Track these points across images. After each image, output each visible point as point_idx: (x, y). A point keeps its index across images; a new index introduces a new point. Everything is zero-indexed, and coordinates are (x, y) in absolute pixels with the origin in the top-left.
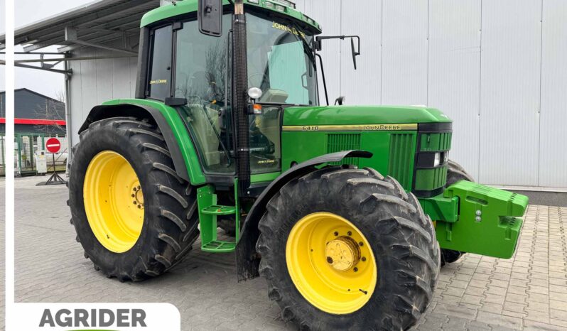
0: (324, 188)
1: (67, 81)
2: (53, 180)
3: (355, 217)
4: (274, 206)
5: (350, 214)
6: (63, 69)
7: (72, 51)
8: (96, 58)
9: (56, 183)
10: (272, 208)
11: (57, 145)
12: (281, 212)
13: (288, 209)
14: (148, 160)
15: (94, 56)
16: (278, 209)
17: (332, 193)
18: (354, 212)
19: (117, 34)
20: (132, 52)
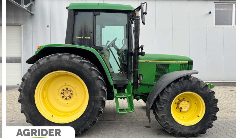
0: (190, 83)
3: (200, 92)
4: (168, 91)
5: (199, 91)
10: (167, 92)
12: (171, 93)
13: (174, 92)
14: (95, 75)
16: (170, 92)
17: (193, 85)
18: (200, 90)
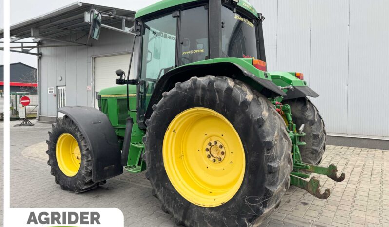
1: (38, 60)
2: (25, 123)
6: (36, 52)
7: (42, 41)
8: (56, 46)
9: (26, 125)
11: (28, 101)
15: (55, 45)
19: (66, 32)
20: (76, 43)
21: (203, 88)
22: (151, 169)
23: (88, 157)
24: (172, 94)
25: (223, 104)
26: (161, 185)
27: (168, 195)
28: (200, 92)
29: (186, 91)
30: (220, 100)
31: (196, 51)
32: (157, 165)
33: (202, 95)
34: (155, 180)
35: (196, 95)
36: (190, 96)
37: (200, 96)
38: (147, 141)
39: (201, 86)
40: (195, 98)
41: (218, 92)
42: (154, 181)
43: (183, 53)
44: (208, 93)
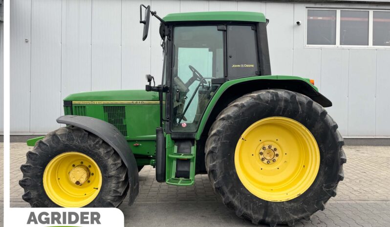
21: (286, 101)
22: (224, 178)
23: (118, 178)
24: (251, 105)
25: (305, 114)
26: (236, 191)
27: (245, 199)
28: (282, 104)
29: (267, 102)
30: (303, 111)
31: (247, 66)
32: (231, 172)
33: (285, 106)
34: (229, 188)
35: (278, 106)
36: (272, 106)
37: (283, 107)
38: (218, 151)
39: (283, 98)
40: (278, 108)
41: (300, 104)
42: (227, 188)
43: (234, 66)
44: (291, 105)
